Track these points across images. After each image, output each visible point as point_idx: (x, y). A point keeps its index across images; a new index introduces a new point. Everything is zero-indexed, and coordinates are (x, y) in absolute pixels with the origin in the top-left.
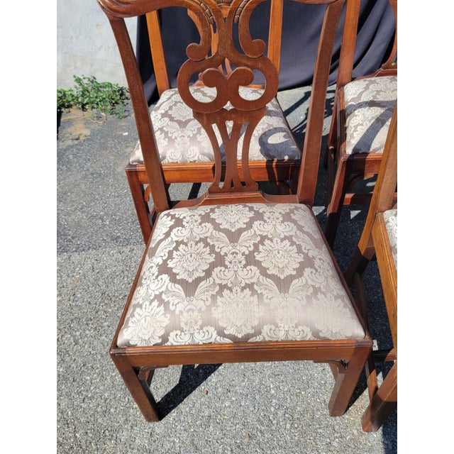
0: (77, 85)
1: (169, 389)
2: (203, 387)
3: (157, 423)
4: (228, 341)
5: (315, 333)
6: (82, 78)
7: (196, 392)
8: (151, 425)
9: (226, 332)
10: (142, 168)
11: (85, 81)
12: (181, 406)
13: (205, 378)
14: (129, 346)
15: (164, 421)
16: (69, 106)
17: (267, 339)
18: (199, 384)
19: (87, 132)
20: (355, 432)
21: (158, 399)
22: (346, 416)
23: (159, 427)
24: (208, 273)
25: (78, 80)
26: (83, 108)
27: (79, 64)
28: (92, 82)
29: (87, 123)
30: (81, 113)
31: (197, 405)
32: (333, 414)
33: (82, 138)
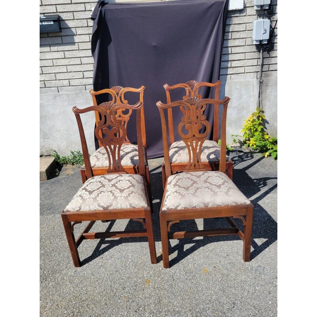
0: (72, 154)
1: (87, 257)
2: (101, 256)
3: (79, 268)
4: (101, 209)
5: (130, 205)
6: (74, 151)
7: (98, 258)
8: (76, 268)
9: (101, 205)
10: (85, 169)
11: (75, 153)
12: (90, 262)
13: (103, 253)
14: (68, 211)
15: (82, 267)
16: (67, 163)
17: (115, 208)
18: (99, 255)
19: (73, 173)
20: (161, 269)
21: (81, 260)
22: (159, 264)
23: (79, 269)
24: (98, 189)
25: (72, 153)
26: (73, 164)
27: (73, 146)
28: (78, 153)
29: (73, 169)
30: (71, 166)
31: (97, 262)
32: (153, 263)
33: (70, 175)
